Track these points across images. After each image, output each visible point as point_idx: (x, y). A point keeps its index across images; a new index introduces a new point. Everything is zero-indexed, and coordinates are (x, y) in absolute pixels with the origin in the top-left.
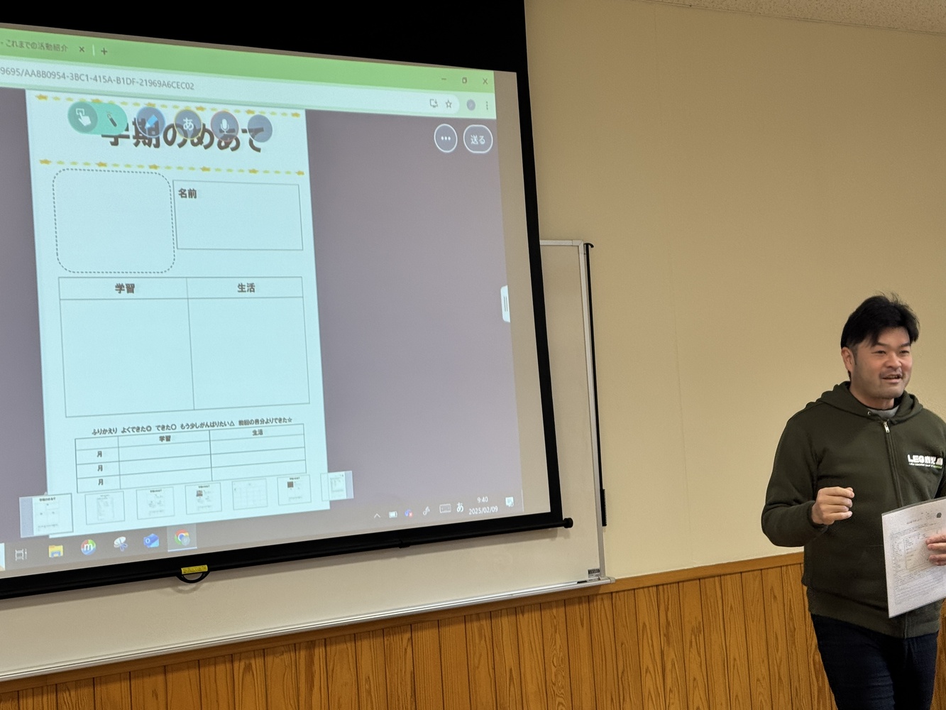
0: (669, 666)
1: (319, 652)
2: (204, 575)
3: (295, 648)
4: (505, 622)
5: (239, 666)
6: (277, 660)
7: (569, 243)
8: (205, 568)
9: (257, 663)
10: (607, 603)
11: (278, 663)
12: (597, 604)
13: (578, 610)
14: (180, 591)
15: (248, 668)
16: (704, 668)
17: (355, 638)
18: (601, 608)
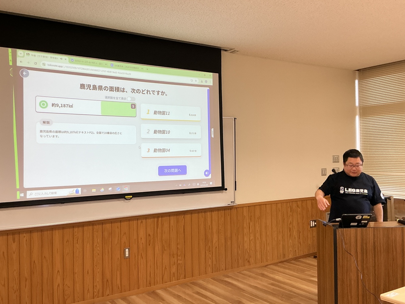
0: (251, 227)
1: (160, 219)
2: (131, 198)
3: (154, 218)
4: (209, 214)
5: (140, 221)
6: (149, 220)
7: (230, 118)
8: (131, 196)
9: (144, 221)
10: (236, 210)
11: (149, 221)
12: (233, 210)
13: (228, 212)
14: (125, 202)
15: (142, 222)
16: (260, 228)
17: (169, 216)
18: (234, 211)
